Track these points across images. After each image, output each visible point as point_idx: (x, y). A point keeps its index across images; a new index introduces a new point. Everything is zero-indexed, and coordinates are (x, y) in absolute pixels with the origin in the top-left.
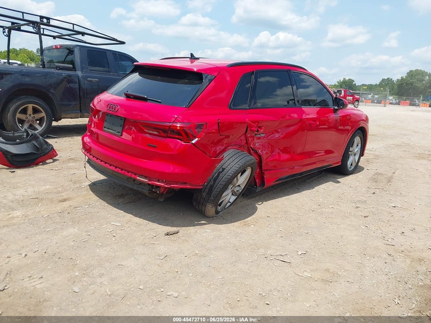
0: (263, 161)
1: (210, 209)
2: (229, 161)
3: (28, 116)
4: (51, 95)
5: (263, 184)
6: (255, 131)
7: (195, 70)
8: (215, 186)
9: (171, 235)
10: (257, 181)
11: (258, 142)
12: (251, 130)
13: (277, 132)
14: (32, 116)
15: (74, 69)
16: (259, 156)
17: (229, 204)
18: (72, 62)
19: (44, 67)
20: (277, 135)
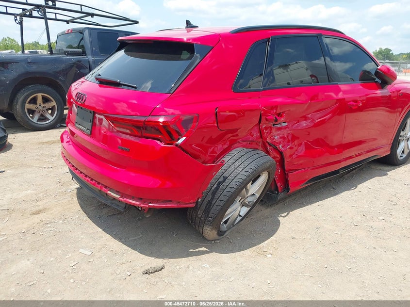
0: (285, 159)
1: (210, 232)
2: (233, 166)
3: (38, 106)
4: (60, 82)
5: (286, 188)
6: (272, 120)
7: (185, 39)
8: (214, 202)
9: (152, 273)
10: (279, 184)
11: (278, 135)
12: (267, 120)
13: (305, 118)
14: (42, 105)
15: (84, 53)
16: (280, 153)
17: (239, 218)
18: (83, 47)
19: (52, 53)
20: (304, 124)
